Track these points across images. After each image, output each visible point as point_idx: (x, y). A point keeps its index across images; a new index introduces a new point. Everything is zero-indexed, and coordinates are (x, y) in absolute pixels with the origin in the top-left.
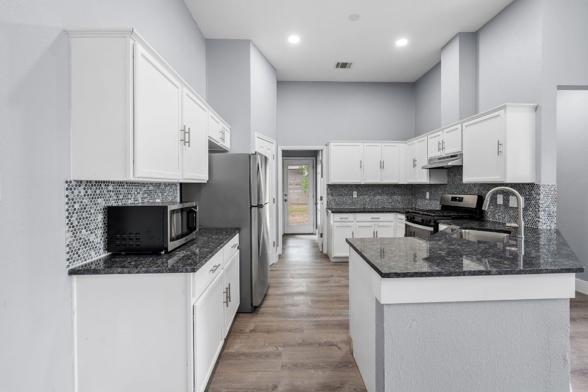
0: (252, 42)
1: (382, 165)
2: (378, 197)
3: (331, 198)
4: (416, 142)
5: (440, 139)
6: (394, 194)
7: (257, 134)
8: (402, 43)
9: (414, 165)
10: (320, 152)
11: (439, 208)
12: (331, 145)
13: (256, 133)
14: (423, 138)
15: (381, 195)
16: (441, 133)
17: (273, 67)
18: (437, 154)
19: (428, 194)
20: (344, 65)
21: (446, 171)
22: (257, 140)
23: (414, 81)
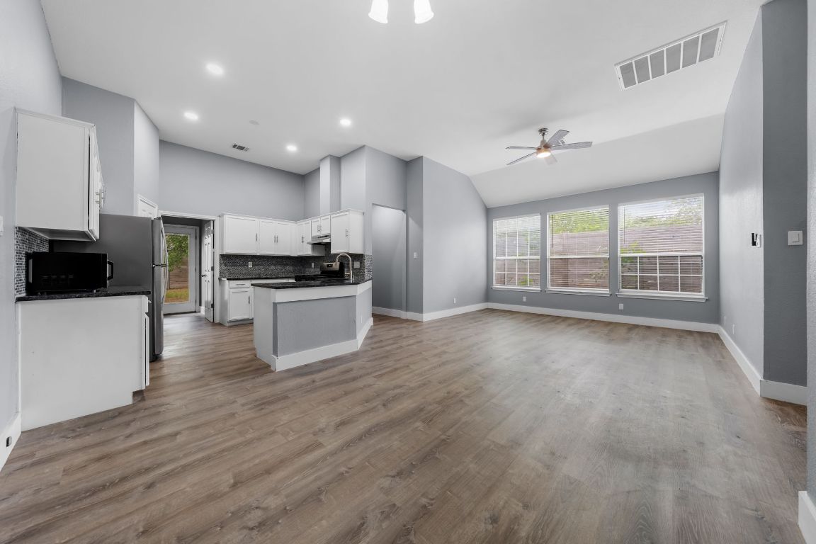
0: (137, 102)
1: (276, 240)
2: (273, 267)
3: (224, 268)
4: (304, 223)
5: (318, 224)
6: (287, 265)
7: (139, 197)
8: (292, 148)
9: (303, 241)
10: (212, 222)
11: (320, 273)
12: (226, 217)
13: (139, 195)
14: (309, 221)
15: (275, 265)
16: (319, 219)
17: (155, 127)
18: (316, 234)
19: (313, 264)
20: (241, 148)
21: (323, 247)
22: (140, 203)
23: (303, 174)
